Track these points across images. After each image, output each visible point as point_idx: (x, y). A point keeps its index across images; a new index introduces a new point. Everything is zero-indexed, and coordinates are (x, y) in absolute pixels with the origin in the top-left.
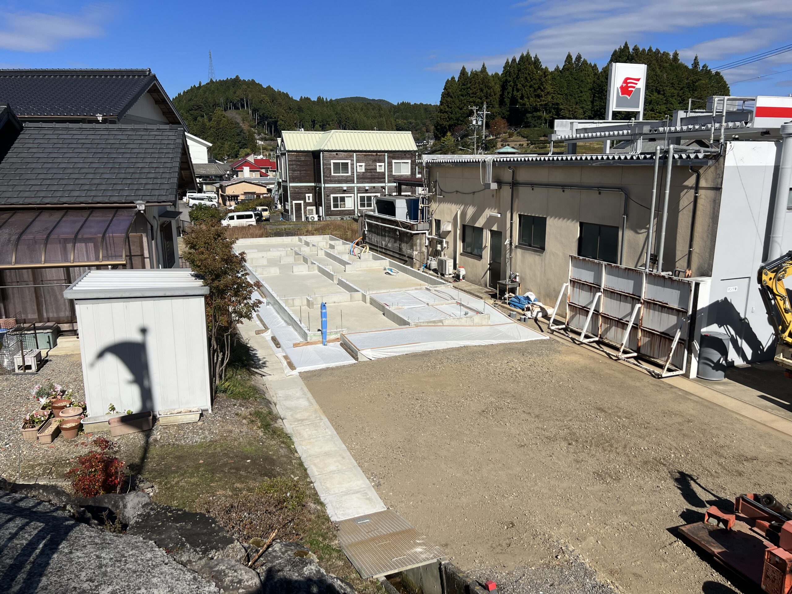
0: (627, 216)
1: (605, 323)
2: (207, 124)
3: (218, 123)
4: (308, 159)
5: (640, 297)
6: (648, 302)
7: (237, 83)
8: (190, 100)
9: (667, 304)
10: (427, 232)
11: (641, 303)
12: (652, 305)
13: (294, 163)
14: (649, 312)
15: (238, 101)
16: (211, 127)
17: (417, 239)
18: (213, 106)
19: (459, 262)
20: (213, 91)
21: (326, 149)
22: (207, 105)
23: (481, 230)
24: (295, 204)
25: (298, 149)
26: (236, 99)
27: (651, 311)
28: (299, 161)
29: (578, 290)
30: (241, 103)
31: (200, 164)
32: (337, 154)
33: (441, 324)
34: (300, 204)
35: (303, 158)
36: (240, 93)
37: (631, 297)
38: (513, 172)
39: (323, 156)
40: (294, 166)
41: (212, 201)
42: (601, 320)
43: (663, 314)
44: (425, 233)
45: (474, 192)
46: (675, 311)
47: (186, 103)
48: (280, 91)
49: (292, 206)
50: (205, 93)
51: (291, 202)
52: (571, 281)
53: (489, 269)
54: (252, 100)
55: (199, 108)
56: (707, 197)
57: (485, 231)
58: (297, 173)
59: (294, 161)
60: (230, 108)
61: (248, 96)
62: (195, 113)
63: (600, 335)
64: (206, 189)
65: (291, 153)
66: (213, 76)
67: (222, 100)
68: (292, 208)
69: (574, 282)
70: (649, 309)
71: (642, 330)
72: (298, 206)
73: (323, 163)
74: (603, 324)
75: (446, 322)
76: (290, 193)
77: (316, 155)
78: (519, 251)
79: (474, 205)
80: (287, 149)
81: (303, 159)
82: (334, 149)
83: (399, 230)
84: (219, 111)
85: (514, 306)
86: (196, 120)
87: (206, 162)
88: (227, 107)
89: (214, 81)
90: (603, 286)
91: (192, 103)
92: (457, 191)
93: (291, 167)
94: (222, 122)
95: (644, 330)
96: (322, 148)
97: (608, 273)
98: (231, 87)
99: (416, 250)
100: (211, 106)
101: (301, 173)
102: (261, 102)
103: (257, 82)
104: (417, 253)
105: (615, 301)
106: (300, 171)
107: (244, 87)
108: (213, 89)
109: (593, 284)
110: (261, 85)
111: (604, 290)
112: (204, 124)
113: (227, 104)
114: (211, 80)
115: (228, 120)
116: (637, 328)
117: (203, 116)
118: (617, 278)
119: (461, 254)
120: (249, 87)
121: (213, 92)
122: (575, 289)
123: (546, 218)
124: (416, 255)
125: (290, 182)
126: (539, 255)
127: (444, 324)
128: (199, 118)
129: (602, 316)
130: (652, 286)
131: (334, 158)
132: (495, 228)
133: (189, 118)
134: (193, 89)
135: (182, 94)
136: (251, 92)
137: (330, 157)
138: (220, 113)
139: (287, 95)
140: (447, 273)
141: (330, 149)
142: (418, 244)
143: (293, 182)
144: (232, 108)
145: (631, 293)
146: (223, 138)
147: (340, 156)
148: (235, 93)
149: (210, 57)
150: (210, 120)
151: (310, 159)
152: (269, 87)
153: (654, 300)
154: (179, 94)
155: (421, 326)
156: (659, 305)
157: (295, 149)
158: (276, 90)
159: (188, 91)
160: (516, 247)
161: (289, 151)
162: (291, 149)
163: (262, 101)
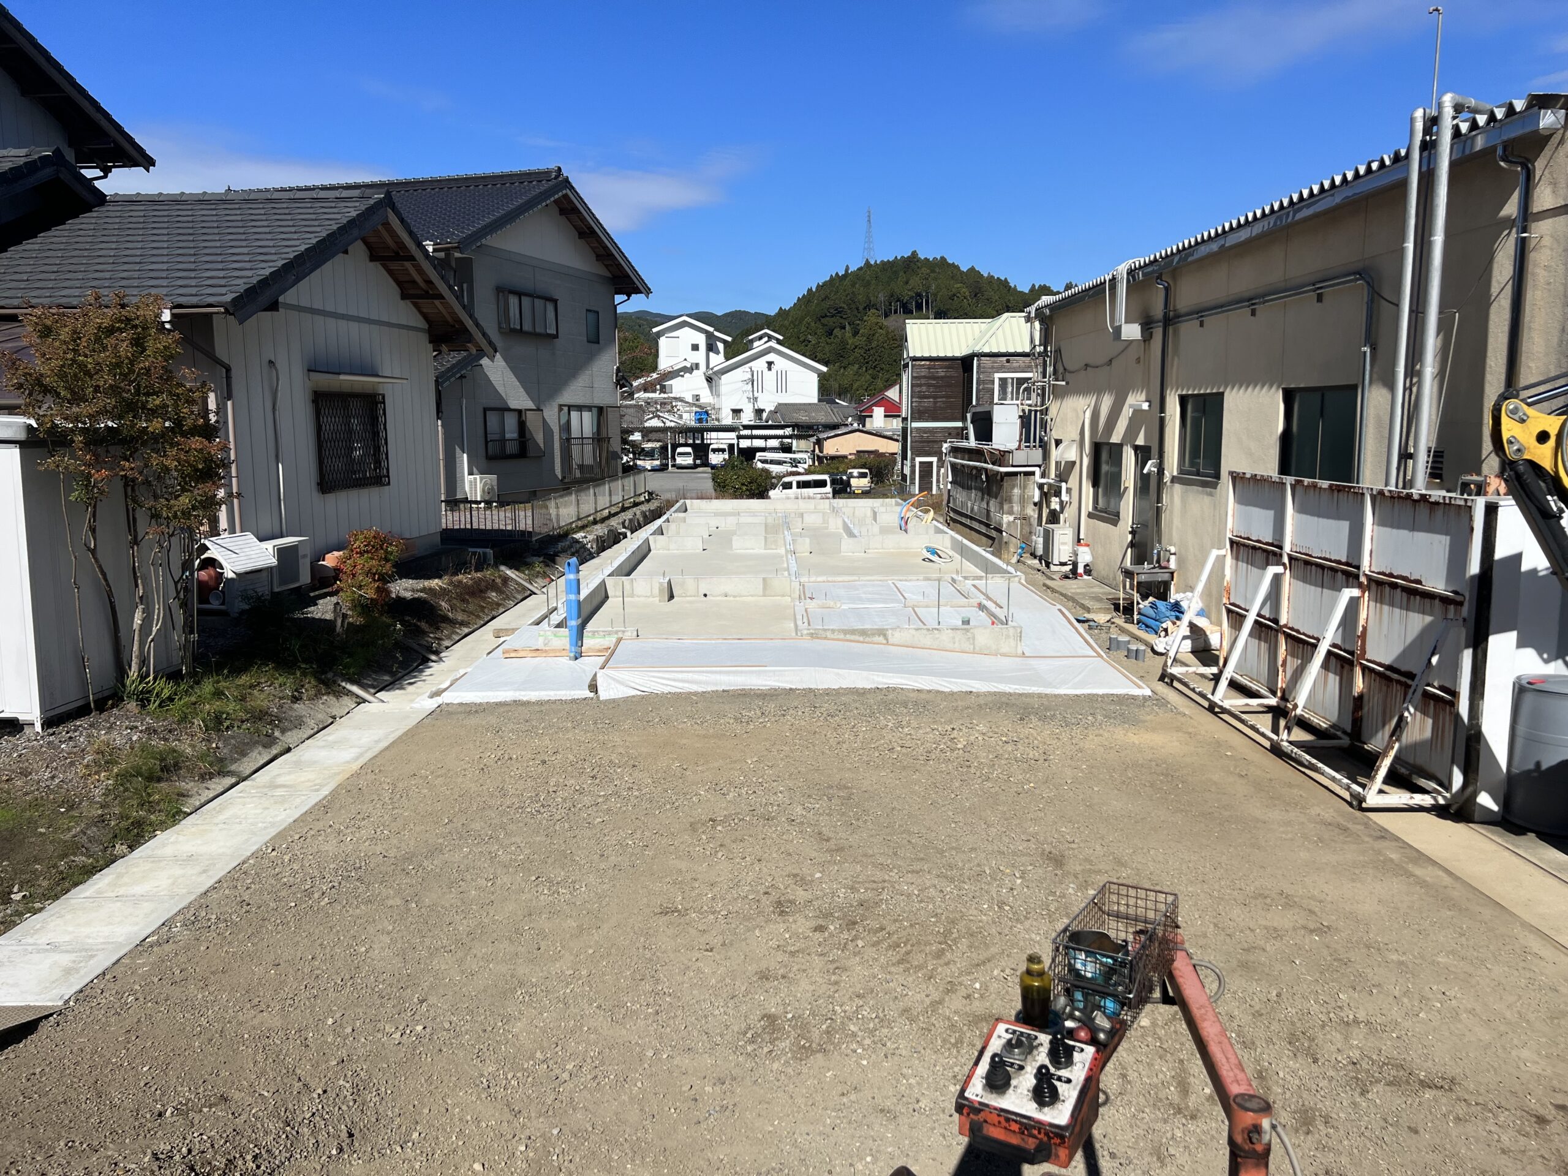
0: (1374, 349)
1: (1293, 656)
2: (850, 342)
3: (869, 340)
4: (952, 373)
5: (1358, 567)
6: (1379, 583)
7: (912, 264)
8: (826, 298)
9: (1419, 582)
10: (1037, 470)
11: (1360, 585)
12: (1387, 589)
13: (923, 381)
14: (1381, 609)
15: (912, 298)
16: (856, 347)
17: (1013, 487)
18: (865, 308)
19: (1086, 534)
20: (868, 281)
21: (986, 350)
22: (853, 306)
23: (1120, 446)
24: (920, 463)
25: (934, 354)
26: (907, 294)
27: (1386, 608)
28: (934, 378)
29: (1245, 565)
30: (917, 302)
31: (801, 404)
32: (1008, 361)
33: (881, 639)
34: (931, 463)
35: (941, 373)
36: (916, 282)
37: (1344, 572)
38: (1167, 289)
39: (979, 366)
40: (924, 388)
41: (796, 466)
42: (1284, 647)
43: (1411, 614)
44: (1033, 473)
45: (1111, 361)
46: (1437, 601)
47: (817, 304)
48: (993, 277)
49: (913, 467)
50: (853, 285)
51: (913, 460)
52: (1232, 542)
53: (1132, 545)
54: (935, 295)
55: (839, 311)
56: (1558, 241)
57: (1125, 448)
58: (928, 403)
59: (924, 377)
60: (896, 312)
61: (929, 287)
62: (829, 321)
63: (1284, 691)
64: (798, 446)
65: (918, 363)
66: (872, 253)
67: (881, 297)
68: (913, 472)
69: (1238, 544)
70: (1382, 603)
71: (1364, 669)
72: (926, 468)
73: (978, 379)
74: (1289, 658)
75: (896, 637)
76: (912, 442)
77: (966, 363)
78: (1177, 487)
79: (1110, 392)
80: (911, 355)
81: (943, 374)
82: (1003, 350)
83: (986, 470)
84: (871, 317)
85: (1147, 626)
86: (831, 334)
87: (815, 401)
88: (891, 309)
89: (872, 262)
90: (1287, 548)
91: (829, 303)
92: (1086, 365)
93: (918, 389)
94: (876, 337)
95: (1372, 670)
96: (978, 349)
97: (1301, 509)
98: (902, 273)
99: (1011, 513)
100: (861, 308)
101: (935, 403)
102: (952, 298)
103: (950, 262)
104: (1011, 518)
105: (1313, 588)
106: (935, 397)
107: (925, 271)
108: (868, 278)
109: (1272, 545)
110: (957, 267)
111: (1291, 558)
112: (843, 343)
113: (890, 305)
114: (867, 262)
115: (888, 333)
116: (1351, 664)
117: (844, 328)
118: (1316, 518)
119: (1090, 516)
120: (933, 271)
121: (868, 283)
122: (1240, 563)
123: (1222, 394)
124: (1009, 523)
125: (913, 419)
126: (1211, 495)
127: (891, 641)
128: (837, 332)
129: (1288, 636)
130: (1388, 530)
131: (1001, 369)
132: (1140, 441)
133: (818, 331)
134: (835, 282)
135: (814, 290)
136: (935, 279)
137: (993, 367)
138: (874, 320)
139: (1005, 284)
140: (1056, 562)
141: (995, 350)
142: (1016, 499)
143: (920, 419)
144: (900, 310)
145: (1344, 560)
146: (875, 367)
147: (1015, 365)
148: (907, 283)
149: (869, 221)
150: (855, 333)
151: (957, 373)
152: (972, 269)
153: (1391, 575)
154: (810, 290)
155: (826, 638)
156: (1404, 589)
157: (926, 355)
158: (986, 275)
159: (825, 283)
160: (1174, 480)
161: (915, 359)
162: (919, 355)
163: (954, 295)
